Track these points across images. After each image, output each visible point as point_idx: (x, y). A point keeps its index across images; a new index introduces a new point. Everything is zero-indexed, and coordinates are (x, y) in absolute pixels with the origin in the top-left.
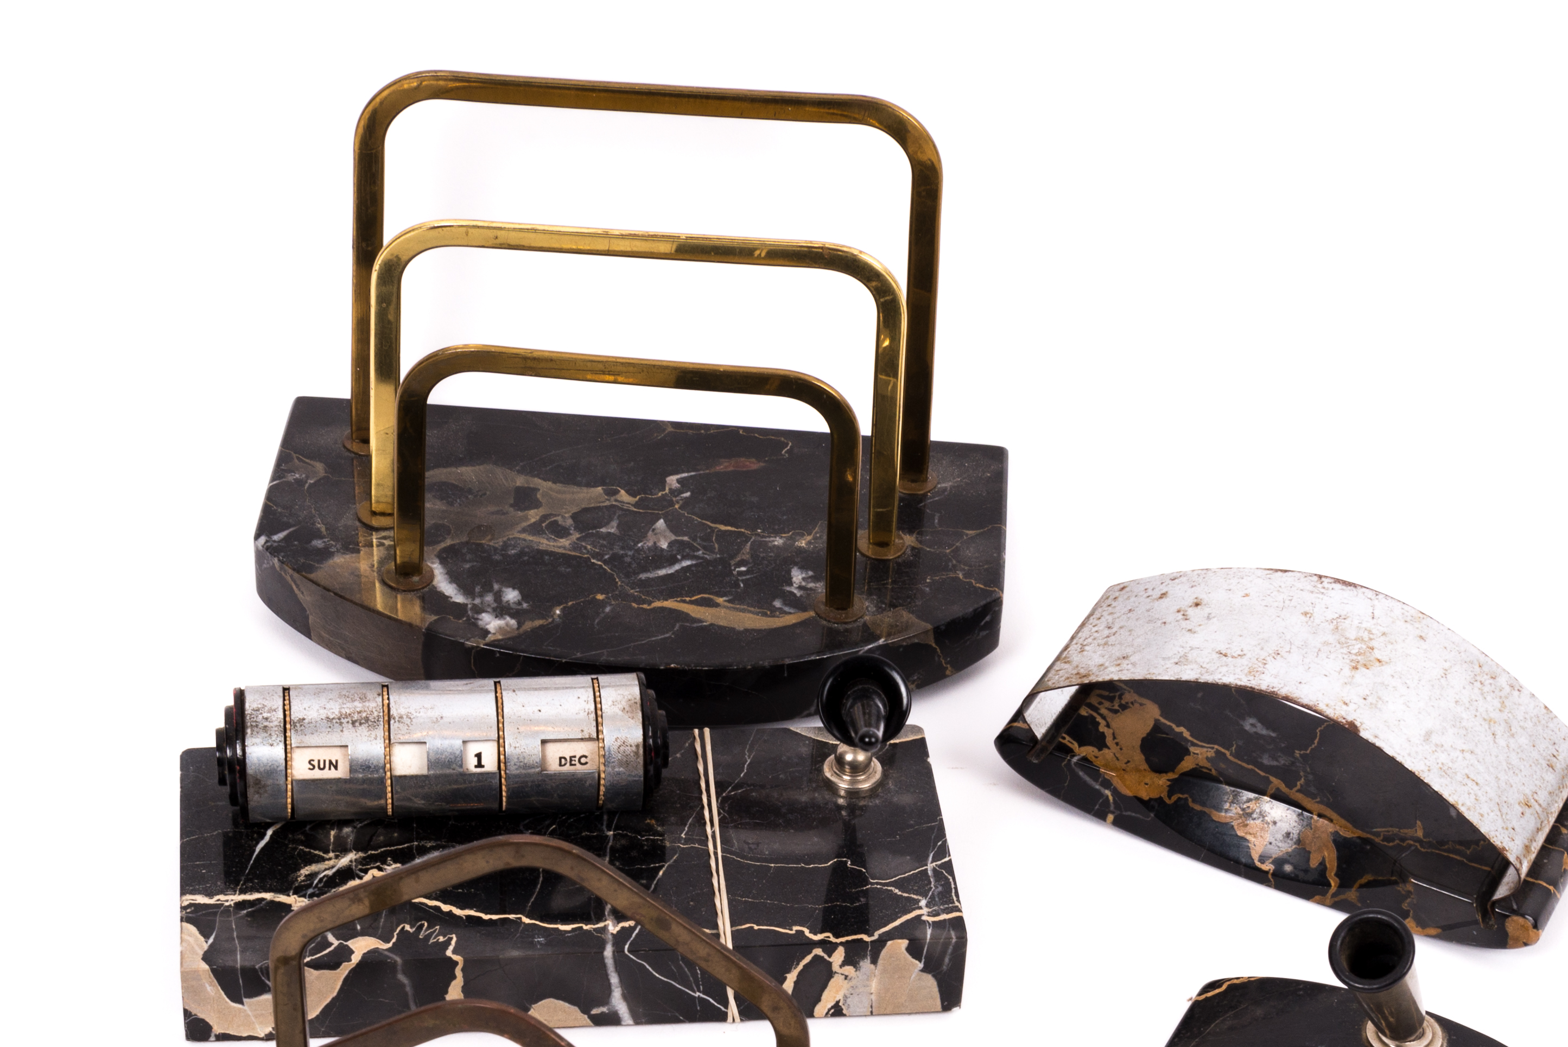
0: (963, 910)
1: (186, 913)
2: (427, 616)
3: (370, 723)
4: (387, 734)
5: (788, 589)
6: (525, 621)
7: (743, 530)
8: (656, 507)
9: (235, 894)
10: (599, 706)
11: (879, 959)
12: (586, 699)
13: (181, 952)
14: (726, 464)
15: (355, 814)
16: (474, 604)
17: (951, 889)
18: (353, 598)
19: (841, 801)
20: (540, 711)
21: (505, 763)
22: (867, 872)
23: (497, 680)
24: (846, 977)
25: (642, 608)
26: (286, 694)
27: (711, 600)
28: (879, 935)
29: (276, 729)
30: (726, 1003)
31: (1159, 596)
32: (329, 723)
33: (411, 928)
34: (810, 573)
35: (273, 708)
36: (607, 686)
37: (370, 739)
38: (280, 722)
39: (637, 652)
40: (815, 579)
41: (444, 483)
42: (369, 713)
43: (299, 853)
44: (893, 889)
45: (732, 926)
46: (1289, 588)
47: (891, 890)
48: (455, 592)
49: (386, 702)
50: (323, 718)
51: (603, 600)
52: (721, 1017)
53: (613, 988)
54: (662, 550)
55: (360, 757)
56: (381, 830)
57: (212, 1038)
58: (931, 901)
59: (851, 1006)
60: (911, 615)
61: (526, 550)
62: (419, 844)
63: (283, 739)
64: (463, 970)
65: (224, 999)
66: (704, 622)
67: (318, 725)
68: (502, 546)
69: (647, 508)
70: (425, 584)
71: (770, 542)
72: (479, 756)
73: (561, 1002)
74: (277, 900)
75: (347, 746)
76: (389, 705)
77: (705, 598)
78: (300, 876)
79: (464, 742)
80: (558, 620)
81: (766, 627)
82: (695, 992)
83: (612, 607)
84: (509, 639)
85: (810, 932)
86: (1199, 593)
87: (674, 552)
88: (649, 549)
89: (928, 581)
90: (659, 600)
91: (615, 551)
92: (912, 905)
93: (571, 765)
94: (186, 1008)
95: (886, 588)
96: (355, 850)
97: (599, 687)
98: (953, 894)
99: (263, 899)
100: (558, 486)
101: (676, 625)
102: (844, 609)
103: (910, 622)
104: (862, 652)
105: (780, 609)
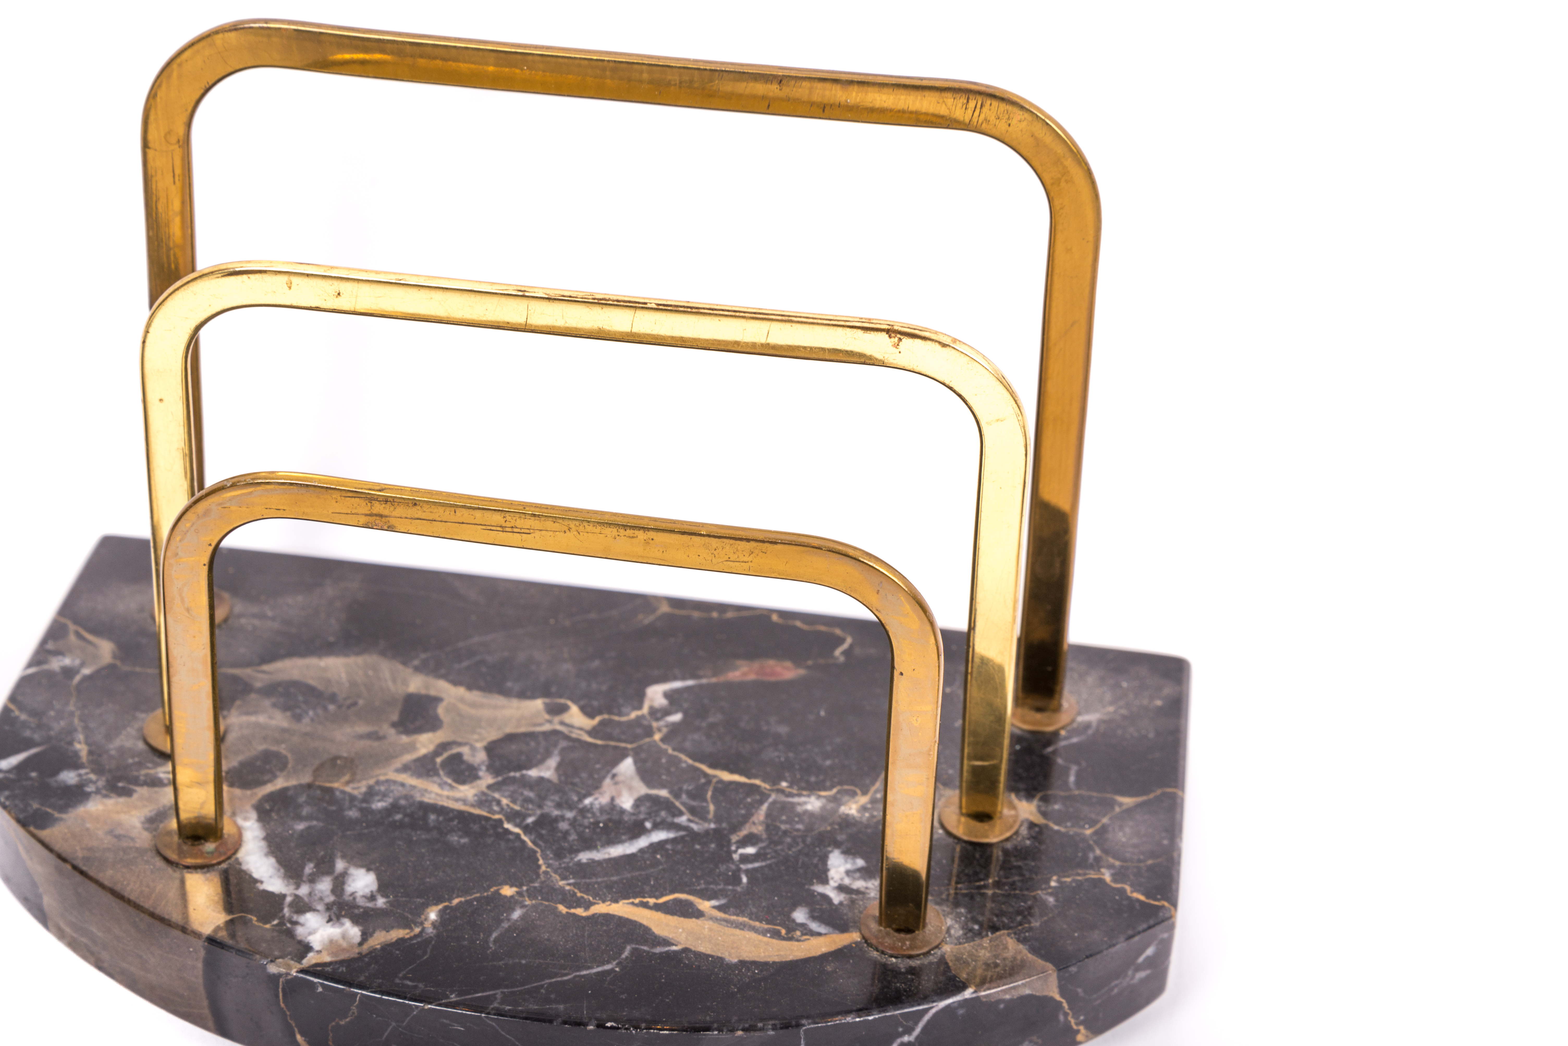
5: (820, 889)
6: (374, 931)
7: (757, 782)
8: (623, 737)
14: (745, 669)
16: (296, 896)
18: (100, 877)
25: (574, 915)
27: (690, 904)
34: (860, 863)
39: (553, 996)
40: (866, 873)
41: (295, 684)
48: (271, 873)
51: (512, 897)
54: (622, 811)
60: (1021, 946)
61: (403, 802)
66: (673, 944)
68: (366, 794)
69: (610, 737)
70: (227, 857)
71: (799, 804)
77: (680, 899)
80: (430, 934)
81: (777, 959)
83: (524, 910)
84: (342, 962)
87: (642, 817)
88: (602, 809)
89: (1053, 884)
90: (604, 902)
91: (546, 810)
95: (983, 895)
100: (475, 696)
101: (624, 948)
102: (909, 931)
103: (1019, 957)
104: (933, 1011)
105: (803, 925)
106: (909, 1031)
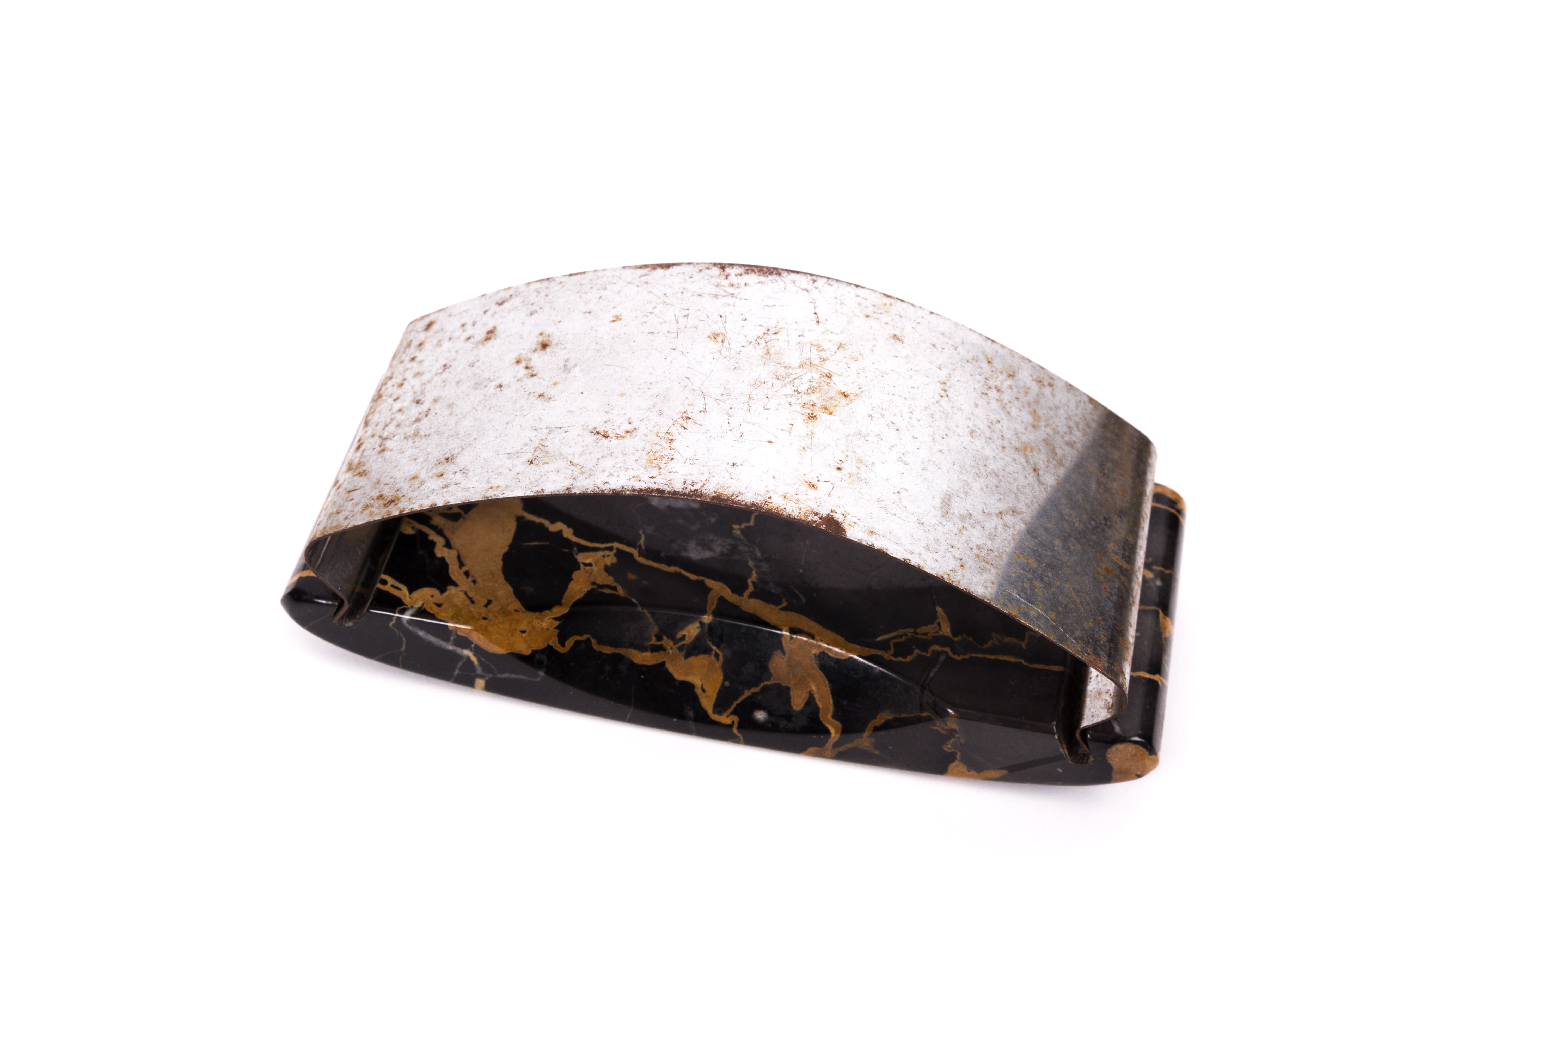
31: (484, 335)
46: (680, 295)
86: (544, 323)
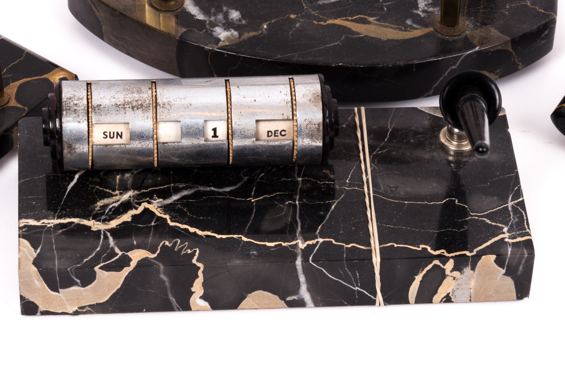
0: (532, 235)
1: (22, 231)
2: (179, 29)
3: (144, 108)
4: (155, 115)
5: (416, 12)
6: (243, 33)
9: (54, 219)
10: (294, 98)
11: (477, 267)
12: (285, 93)
13: (19, 259)
15: (133, 166)
16: (210, 21)
17: (524, 220)
18: (131, 16)
19: (451, 158)
20: (255, 101)
21: (232, 135)
22: (468, 208)
23: (227, 79)
24: (454, 278)
25: (320, 24)
26: (89, 88)
27: (365, 19)
28: (477, 252)
29: (82, 111)
30: (375, 294)
32: (117, 108)
33: (169, 244)
34: (430, 1)
35: (80, 97)
36: (299, 84)
37: (143, 118)
38: (85, 107)
39: (317, 55)
40: (433, 5)
42: (143, 101)
43: (96, 191)
44: (486, 219)
45: (380, 245)
47: (484, 221)
48: (198, 12)
49: (154, 94)
50: (113, 104)
51: (295, 18)
52: (372, 302)
53: (301, 284)
55: (137, 130)
56: (149, 176)
57: (39, 313)
58: (511, 228)
59: (457, 296)
60: (496, 31)
62: (174, 186)
63: (87, 118)
64: (203, 272)
65: (46, 289)
66: (361, 34)
67: (109, 109)
70: (179, 7)
72: (215, 130)
73: (267, 293)
74: (82, 223)
75: (129, 123)
76: (156, 96)
77: (361, 18)
78: (96, 207)
79: (205, 121)
80: (265, 32)
81: (402, 38)
82: (355, 287)
83: (301, 23)
84: (233, 45)
85: (431, 249)
89: (507, 7)
90: (331, 19)
92: (498, 231)
93: (275, 136)
94: (22, 294)
95: (479, 12)
96: (133, 189)
97: (294, 84)
98: (525, 224)
99: (72, 223)
101: (342, 36)
102: (452, 26)
103: (496, 35)
104: (464, 56)
105: (410, 25)
106: (454, 64)
